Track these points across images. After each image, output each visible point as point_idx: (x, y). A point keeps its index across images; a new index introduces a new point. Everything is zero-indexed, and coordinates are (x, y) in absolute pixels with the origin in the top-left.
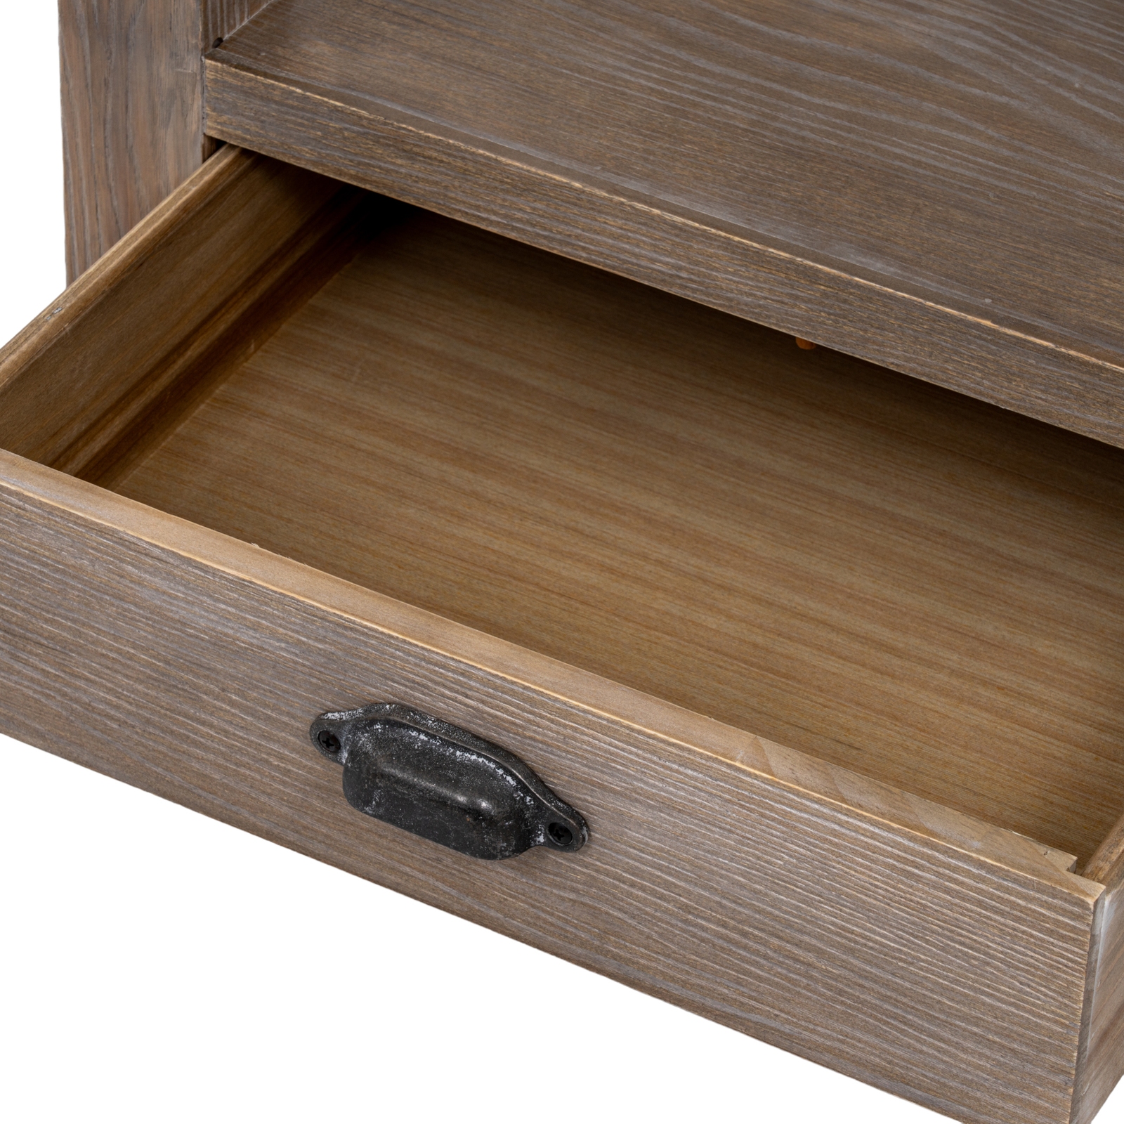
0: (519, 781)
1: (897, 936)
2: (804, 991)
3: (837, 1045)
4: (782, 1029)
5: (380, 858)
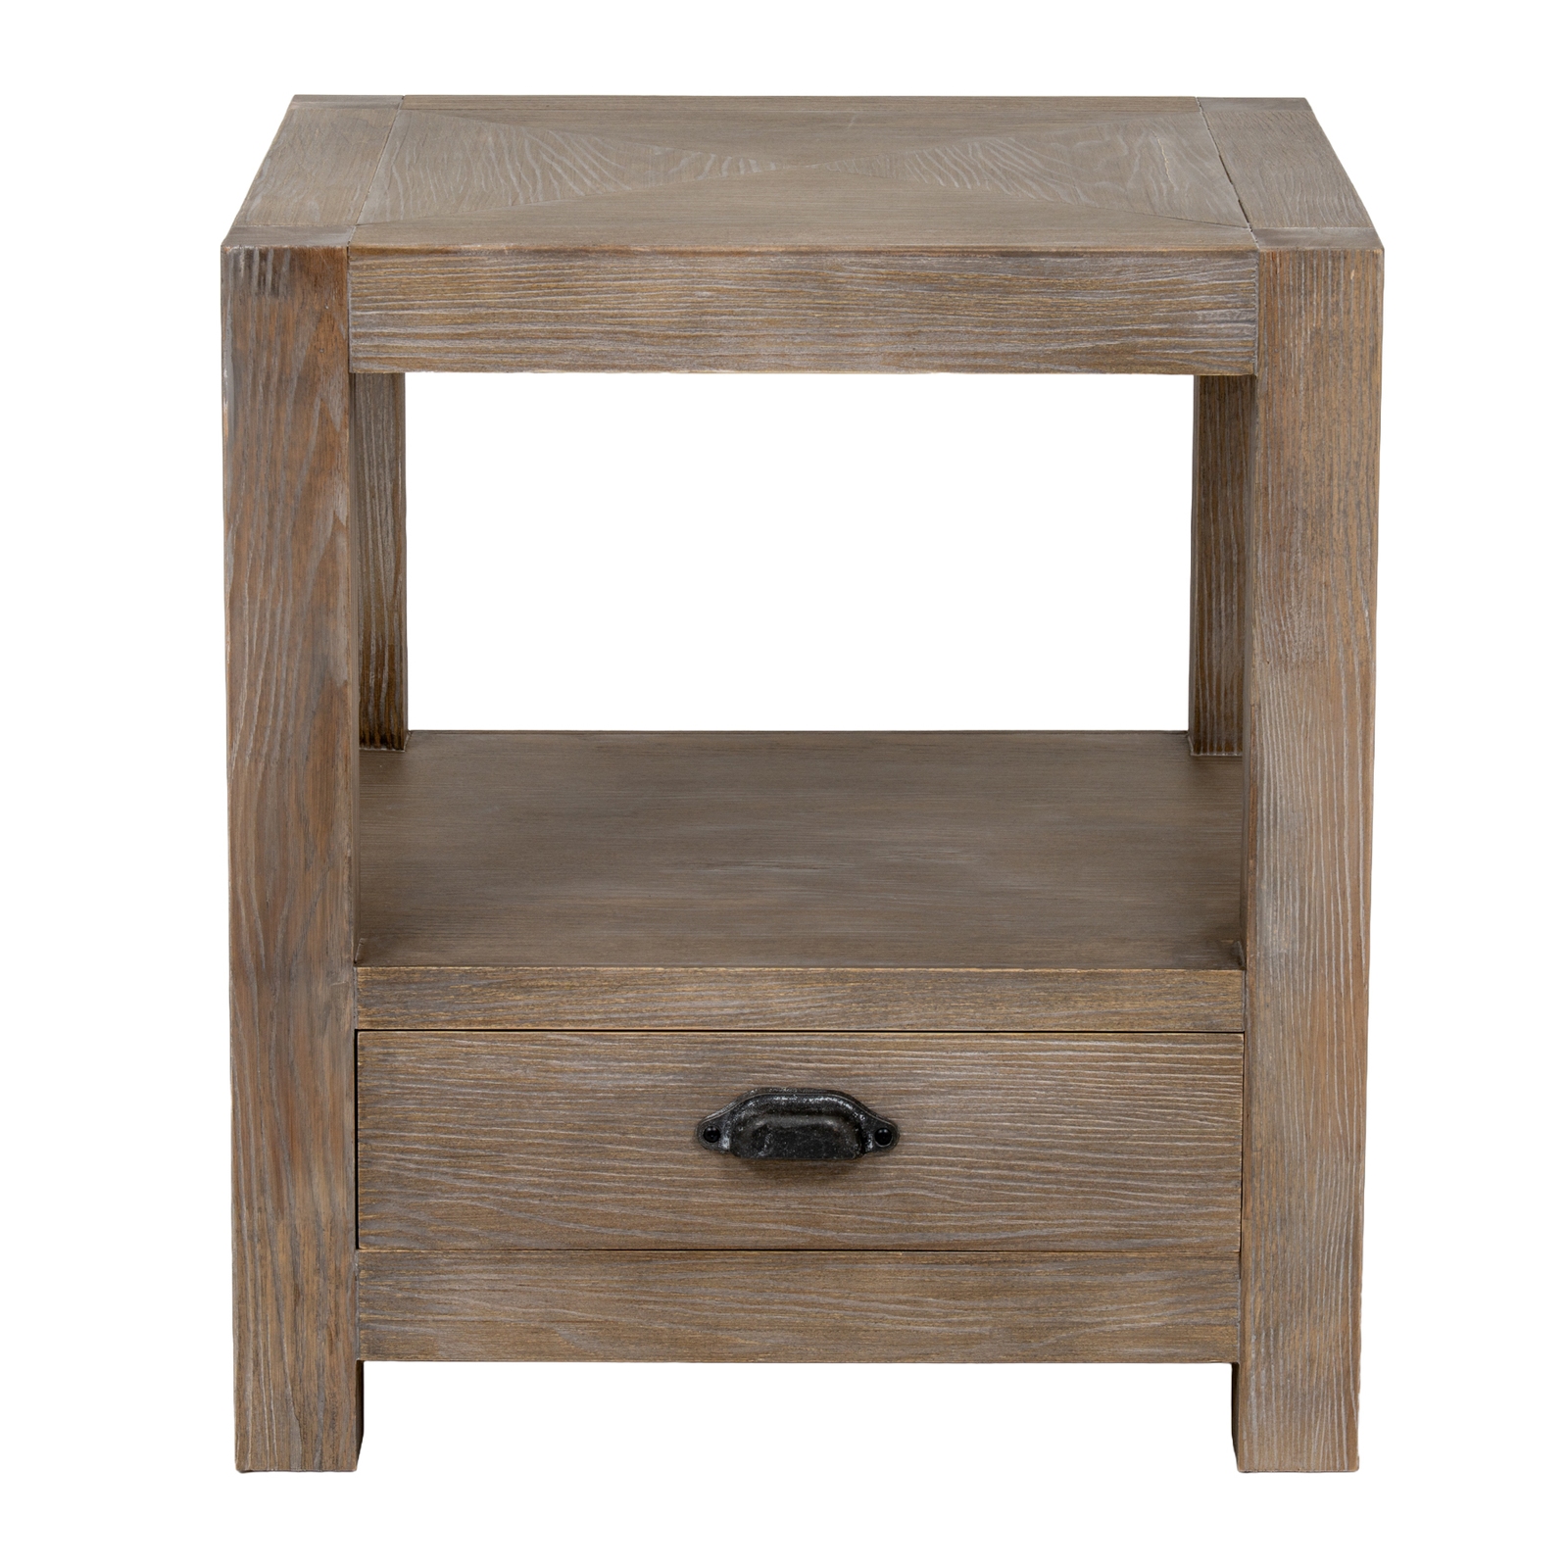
0: (854, 1106)
1: (1116, 1121)
2: (1055, 1196)
3: (1081, 1229)
4: (1041, 1234)
5: (743, 1225)
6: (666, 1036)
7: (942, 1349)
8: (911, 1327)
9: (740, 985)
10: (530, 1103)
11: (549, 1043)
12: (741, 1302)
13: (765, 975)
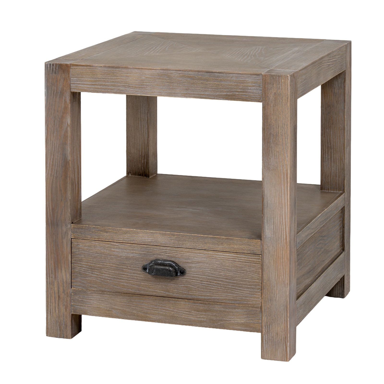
0: (175, 265)
1: (233, 273)
2: (220, 289)
3: (226, 298)
4: (217, 298)
5: (152, 290)
6: (136, 245)
7: (195, 323)
8: (188, 317)
9: (152, 235)
10: (107, 258)
11: (112, 245)
12: (152, 308)
13: (157, 233)
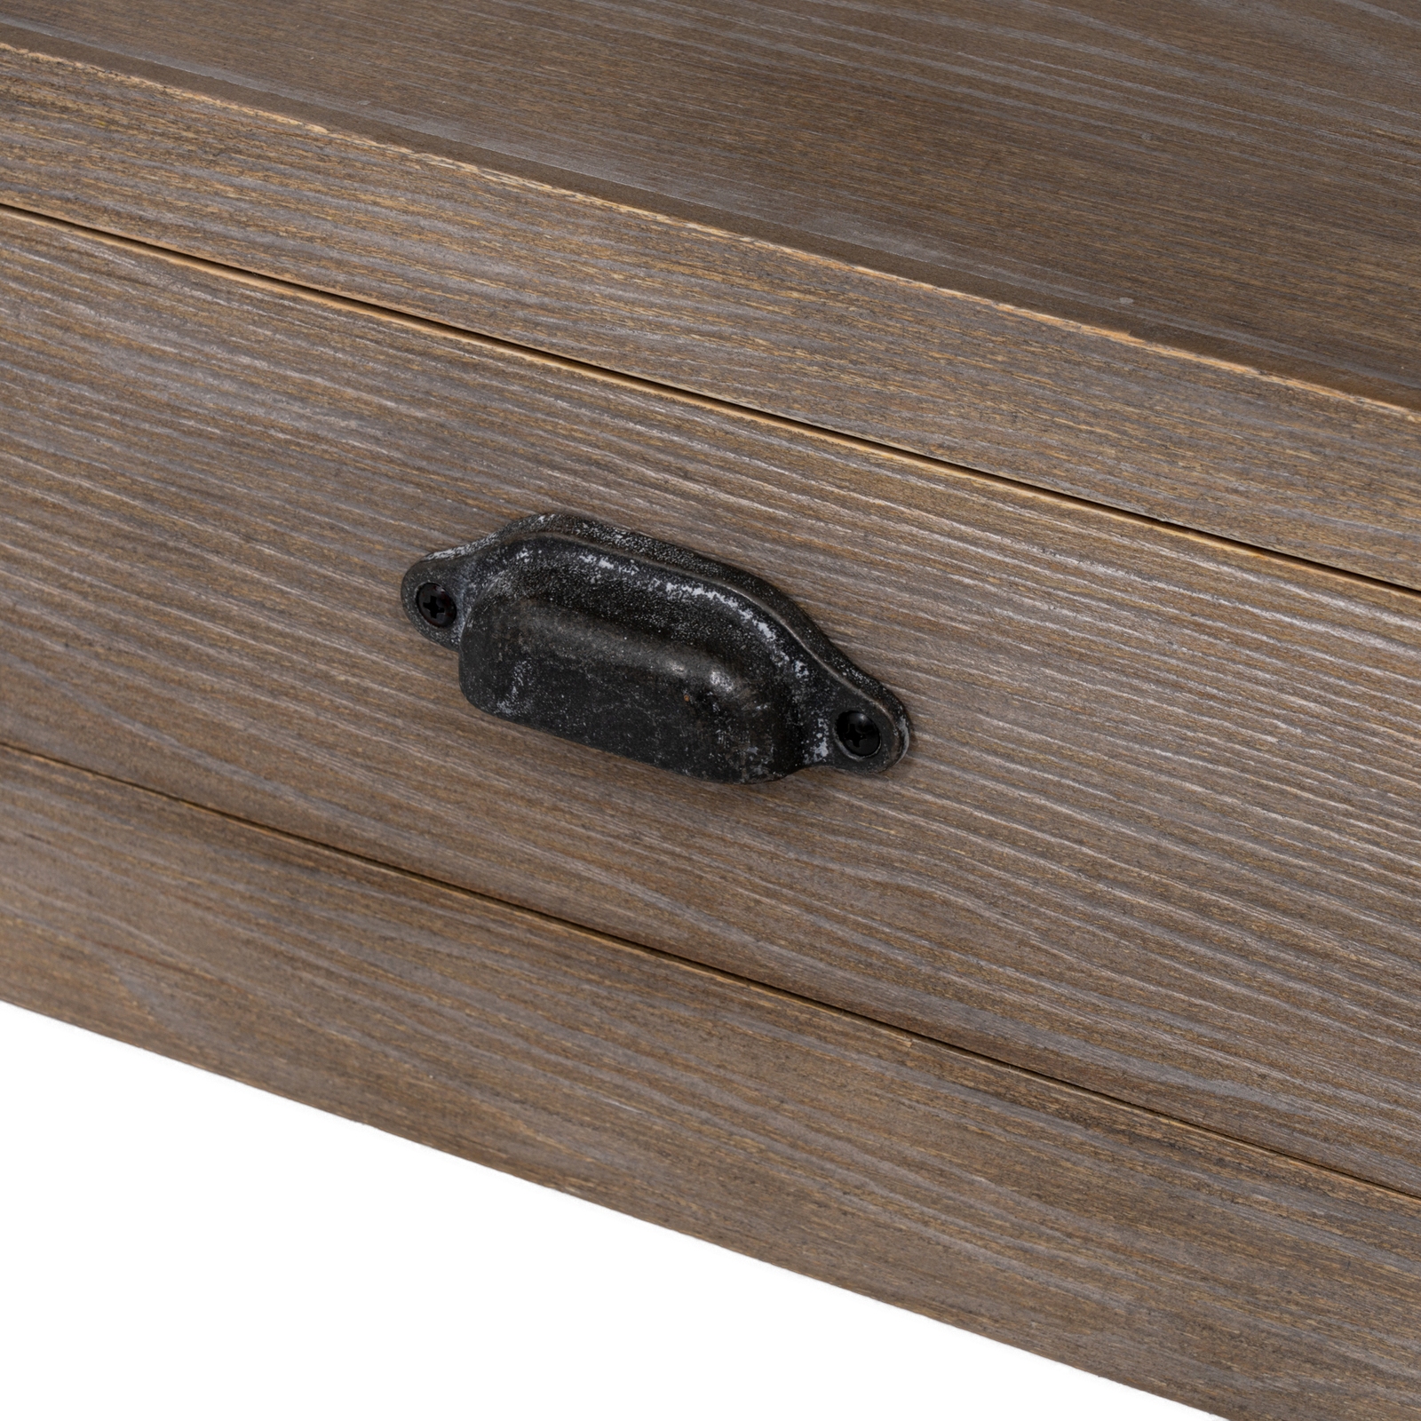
0: (782, 632)
2: (1315, 1017)
3: (1379, 1124)
4: (1274, 1104)
5: (530, 849)
6: (339, 312)
7: (1006, 1310)
8: (930, 1232)
9: (513, 224)
10: (33, 399)
11: (66, 255)
12: (527, 1039)
13: (575, 213)
